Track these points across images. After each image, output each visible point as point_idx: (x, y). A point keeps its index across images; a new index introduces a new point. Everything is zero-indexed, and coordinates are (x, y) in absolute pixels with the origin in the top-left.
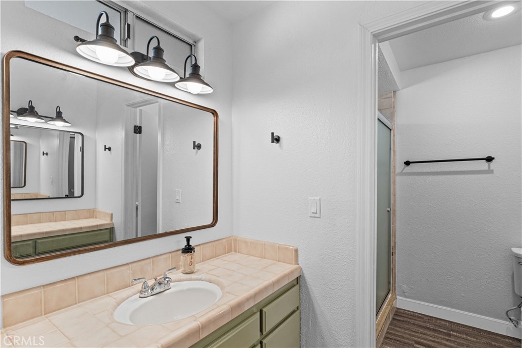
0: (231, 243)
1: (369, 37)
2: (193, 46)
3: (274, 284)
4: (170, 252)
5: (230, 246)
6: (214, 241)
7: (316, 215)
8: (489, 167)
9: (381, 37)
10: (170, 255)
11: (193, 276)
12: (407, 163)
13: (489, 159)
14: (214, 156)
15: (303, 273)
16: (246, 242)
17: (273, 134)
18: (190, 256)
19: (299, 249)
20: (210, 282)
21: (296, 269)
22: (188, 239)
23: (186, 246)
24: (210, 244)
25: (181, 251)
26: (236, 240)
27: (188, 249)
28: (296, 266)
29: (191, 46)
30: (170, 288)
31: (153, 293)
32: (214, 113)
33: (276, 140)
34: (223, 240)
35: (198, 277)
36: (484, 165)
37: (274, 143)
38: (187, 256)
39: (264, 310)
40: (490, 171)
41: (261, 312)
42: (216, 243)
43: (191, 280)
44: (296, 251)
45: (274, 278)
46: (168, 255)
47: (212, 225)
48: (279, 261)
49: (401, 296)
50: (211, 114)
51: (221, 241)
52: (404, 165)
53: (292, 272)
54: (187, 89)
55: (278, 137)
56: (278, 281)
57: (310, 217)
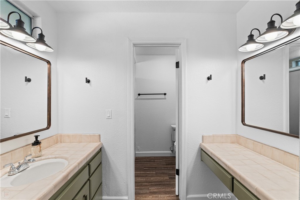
0: (58, 138)
1: (132, 45)
2: (32, 19)
3: (93, 151)
4: (22, 147)
5: (58, 139)
6: (48, 138)
7: (109, 118)
8: (165, 97)
9: (136, 46)
10: (23, 148)
11: (42, 158)
12: (139, 95)
13: (165, 94)
14: (48, 88)
15: (103, 146)
16: (68, 136)
17: (86, 78)
18: (39, 147)
19: (101, 135)
20: (55, 158)
21: (100, 144)
22: (37, 137)
23: (35, 141)
24: (46, 140)
25: (31, 145)
26: (61, 136)
27: (37, 143)
28: (100, 143)
29: (31, 18)
30: (29, 167)
31: (20, 171)
32: (48, 62)
33: (88, 81)
34: (54, 137)
35: (46, 157)
36: (163, 96)
37: (87, 83)
38: (37, 147)
39: (90, 164)
40: (165, 99)
41: (89, 165)
42: (50, 138)
43: (41, 160)
44: (100, 136)
45: (93, 149)
46: (21, 149)
47: (47, 128)
48: (90, 142)
49: (137, 151)
50: (46, 63)
51: (52, 137)
52: (138, 95)
53: (99, 145)
54: (35, 47)
55: (89, 80)
56: (94, 150)
57: (107, 119)
